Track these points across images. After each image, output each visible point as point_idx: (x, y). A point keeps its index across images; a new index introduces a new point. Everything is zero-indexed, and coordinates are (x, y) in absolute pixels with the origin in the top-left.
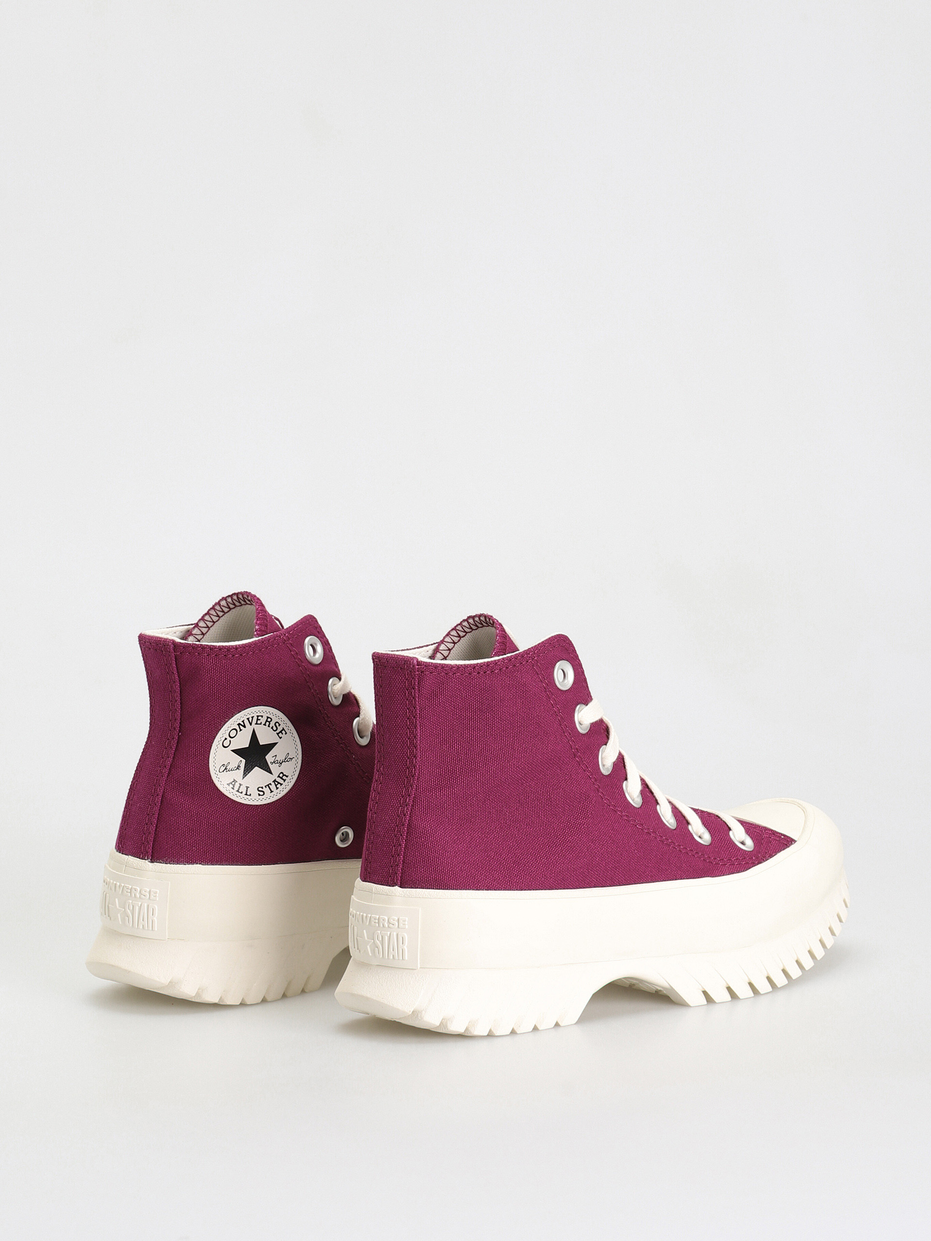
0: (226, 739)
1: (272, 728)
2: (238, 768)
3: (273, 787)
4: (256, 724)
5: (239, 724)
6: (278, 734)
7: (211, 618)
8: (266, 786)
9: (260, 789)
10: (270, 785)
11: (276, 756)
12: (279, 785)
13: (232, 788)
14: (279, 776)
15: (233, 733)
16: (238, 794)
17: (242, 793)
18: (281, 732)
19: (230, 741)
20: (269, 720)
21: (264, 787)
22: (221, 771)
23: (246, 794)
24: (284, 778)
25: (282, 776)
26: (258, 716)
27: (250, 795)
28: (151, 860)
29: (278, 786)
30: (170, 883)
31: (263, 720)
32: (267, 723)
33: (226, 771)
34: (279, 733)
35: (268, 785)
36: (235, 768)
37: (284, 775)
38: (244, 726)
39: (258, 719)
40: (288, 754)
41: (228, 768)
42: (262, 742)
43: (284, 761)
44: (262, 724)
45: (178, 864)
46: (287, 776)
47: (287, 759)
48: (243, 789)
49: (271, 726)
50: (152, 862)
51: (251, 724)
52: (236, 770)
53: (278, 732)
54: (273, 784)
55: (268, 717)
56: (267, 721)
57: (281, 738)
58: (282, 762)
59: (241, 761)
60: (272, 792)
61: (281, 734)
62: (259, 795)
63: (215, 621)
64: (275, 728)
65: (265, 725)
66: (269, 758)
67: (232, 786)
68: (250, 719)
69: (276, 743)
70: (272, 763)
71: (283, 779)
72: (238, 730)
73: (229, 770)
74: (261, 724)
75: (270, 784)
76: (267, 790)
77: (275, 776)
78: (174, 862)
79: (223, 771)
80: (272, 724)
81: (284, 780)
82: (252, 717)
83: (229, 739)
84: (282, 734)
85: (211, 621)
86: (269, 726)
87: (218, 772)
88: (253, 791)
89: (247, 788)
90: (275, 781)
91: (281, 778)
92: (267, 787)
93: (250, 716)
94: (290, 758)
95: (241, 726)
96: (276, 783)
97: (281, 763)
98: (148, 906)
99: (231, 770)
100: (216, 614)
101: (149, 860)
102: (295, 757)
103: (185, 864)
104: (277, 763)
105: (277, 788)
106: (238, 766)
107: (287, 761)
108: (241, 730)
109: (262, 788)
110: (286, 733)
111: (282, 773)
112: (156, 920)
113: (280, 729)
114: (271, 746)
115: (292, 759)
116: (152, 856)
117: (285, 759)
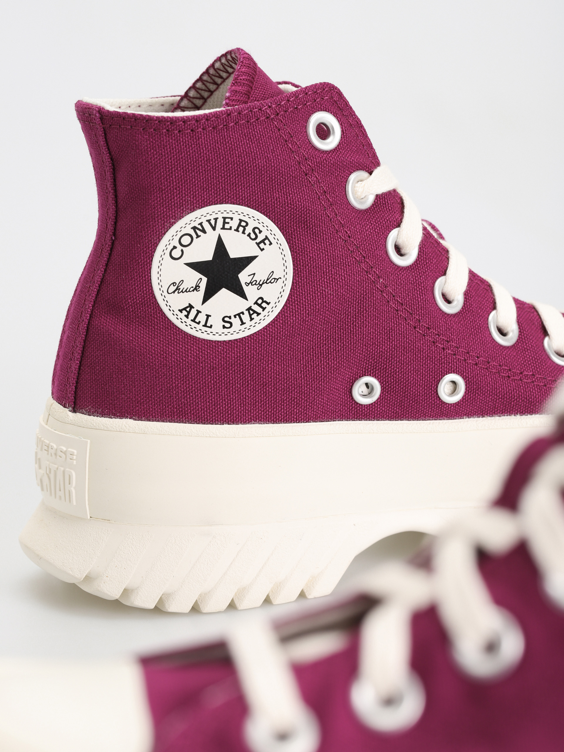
0: (175, 247)
1: (249, 235)
2: (196, 288)
3: (246, 317)
4: (223, 228)
5: (194, 228)
6: (258, 244)
7: (206, 86)
8: (235, 316)
9: (227, 319)
10: (241, 315)
11: (254, 274)
12: (255, 315)
13: (185, 316)
14: (256, 303)
15: (186, 240)
16: (194, 324)
17: (199, 323)
18: (263, 241)
19: (182, 251)
20: (243, 224)
21: (233, 317)
22: (170, 292)
23: (205, 325)
24: (264, 305)
25: (261, 302)
26: (224, 218)
27: (211, 327)
28: (74, 408)
29: (253, 317)
30: (89, 441)
31: (234, 224)
32: (241, 229)
33: (178, 293)
34: (260, 242)
35: (239, 315)
36: (192, 289)
37: (263, 301)
38: (204, 231)
39: (225, 223)
40: (273, 272)
41: (181, 287)
42: (233, 253)
43: (266, 282)
44: (233, 229)
45: (102, 416)
46: (268, 304)
47: (271, 280)
48: (202, 318)
49: (247, 232)
50: (74, 411)
51: (214, 228)
52: (193, 291)
53: (258, 240)
54: (246, 313)
55: (241, 221)
56: (239, 225)
57: (262, 250)
58: (263, 283)
59: (201, 279)
60: (243, 323)
61: (262, 244)
62: (224, 327)
63: (212, 90)
64: (253, 236)
65: (237, 230)
66: (244, 277)
67: (186, 313)
68: (213, 222)
69: (255, 257)
70: (247, 284)
71: (262, 307)
72: (194, 236)
73: (182, 291)
74: (230, 228)
75: (243, 313)
76: (236, 321)
77: (250, 303)
78: (98, 413)
79: (174, 292)
80: (249, 230)
81: (264, 309)
82: (216, 219)
83: (179, 248)
84: (265, 244)
85: (207, 89)
86: (243, 232)
87: (165, 293)
88: (216, 322)
89: (208, 316)
90: (249, 309)
91: (260, 305)
92: (237, 316)
93: (212, 218)
94: (275, 279)
95: (198, 231)
96: (251, 312)
97: (261, 285)
98: (64, 472)
99: (186, 291)
100: (212, 81)
101: (71, 409)
102: (282, 277)
103: (112, 418)
104: (255, 284)
105: (252, 319)
106: (196, 286)
107: (270, 282)
108: (198, 236)
109: (230, 317)
110: (271, 244)
111: (261, 298)
112: (73, 491)
113: (261, 237)
114: (247, 261)
115: (277, 279)
116: (75, 403)
117: (268, 279)
